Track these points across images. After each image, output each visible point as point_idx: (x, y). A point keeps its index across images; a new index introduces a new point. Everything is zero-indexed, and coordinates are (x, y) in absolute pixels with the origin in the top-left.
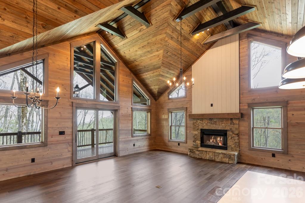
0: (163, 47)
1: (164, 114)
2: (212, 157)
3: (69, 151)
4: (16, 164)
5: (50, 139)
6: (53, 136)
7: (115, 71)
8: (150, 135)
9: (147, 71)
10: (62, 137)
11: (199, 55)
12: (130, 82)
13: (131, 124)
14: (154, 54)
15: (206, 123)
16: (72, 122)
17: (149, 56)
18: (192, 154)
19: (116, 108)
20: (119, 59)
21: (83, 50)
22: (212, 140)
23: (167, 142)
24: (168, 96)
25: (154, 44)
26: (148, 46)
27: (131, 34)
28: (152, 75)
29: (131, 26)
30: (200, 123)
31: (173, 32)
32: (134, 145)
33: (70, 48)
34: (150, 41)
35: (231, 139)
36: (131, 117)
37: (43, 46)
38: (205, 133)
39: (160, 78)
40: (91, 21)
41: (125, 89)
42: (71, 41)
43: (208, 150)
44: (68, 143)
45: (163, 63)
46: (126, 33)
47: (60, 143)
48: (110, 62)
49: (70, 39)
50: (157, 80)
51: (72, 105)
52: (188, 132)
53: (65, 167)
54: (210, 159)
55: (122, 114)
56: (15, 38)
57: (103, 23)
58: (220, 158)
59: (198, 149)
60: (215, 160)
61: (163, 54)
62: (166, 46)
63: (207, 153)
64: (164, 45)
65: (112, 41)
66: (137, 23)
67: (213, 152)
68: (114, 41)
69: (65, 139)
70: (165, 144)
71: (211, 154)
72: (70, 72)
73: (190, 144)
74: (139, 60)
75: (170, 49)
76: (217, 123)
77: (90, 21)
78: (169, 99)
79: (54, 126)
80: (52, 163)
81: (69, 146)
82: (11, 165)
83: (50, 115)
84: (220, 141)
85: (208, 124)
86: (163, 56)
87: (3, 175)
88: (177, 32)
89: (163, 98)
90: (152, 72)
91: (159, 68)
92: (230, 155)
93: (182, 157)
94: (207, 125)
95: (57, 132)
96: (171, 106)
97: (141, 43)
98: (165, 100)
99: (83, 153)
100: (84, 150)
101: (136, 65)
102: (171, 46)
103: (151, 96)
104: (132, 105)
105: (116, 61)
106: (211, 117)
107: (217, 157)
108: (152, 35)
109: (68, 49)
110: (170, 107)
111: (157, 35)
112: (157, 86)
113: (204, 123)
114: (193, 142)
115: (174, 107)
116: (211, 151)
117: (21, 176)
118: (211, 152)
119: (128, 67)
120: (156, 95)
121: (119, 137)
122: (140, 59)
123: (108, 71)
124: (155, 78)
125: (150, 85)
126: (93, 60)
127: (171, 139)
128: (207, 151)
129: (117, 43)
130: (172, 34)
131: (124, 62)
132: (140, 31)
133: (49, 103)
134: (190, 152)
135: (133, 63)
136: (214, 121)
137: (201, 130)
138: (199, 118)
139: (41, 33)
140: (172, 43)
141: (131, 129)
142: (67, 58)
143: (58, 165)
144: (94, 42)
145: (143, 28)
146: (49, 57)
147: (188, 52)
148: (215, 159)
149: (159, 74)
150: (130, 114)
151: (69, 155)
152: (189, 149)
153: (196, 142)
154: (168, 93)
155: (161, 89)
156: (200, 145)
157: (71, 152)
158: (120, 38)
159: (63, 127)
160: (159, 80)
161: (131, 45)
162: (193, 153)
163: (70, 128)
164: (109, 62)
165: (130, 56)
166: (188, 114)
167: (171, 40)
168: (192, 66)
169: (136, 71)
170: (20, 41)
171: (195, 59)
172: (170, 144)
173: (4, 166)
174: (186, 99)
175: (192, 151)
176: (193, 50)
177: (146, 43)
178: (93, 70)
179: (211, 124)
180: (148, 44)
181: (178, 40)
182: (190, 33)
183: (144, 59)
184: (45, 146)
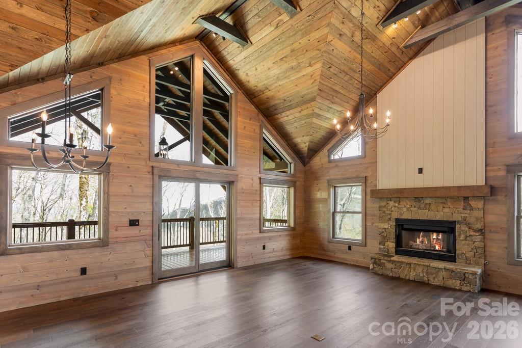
0: (322, 56)
1: (319, 189)
2: (421, 275)
3: (147, 256)
4: (55, 277)
5: (113, 233)
6: (118, 228)
7: (228, 113)
8: (293, 229)
9: (290, 108)
10: (134, 230)
11: (394, 72)
12: (258, 131)
13: (259, 208)
14: (304, 73)
15: (408, 206)
16: (153, 203)
17: (293, 78)
18: (377, 269)
19: (231, 179)
20: (236, 87)
21: (174, 74)
22: (421, 239)
23: (326, 243)
24: (329, 156)
25: (305, 51)
26: (291, 57)
27: (260, 35)
28: (298, 115)
29: (260, 19)
30: (395, 207)
31: (343, 23)
32: (264, 247)
33: (148, 68)
34: (296, 46)
35: (466, 240)
36: (259, 196)
37: (101, 64)
38: (405, 227)
39: (313, 121)
40: (183, 9)
41: (248, 143)
42: (150, 55)
43: (414, 260)
44: (146, 240)
45: (320, 90)
46: (250, 33)
47: (130, 241)
48: (221, 94)
49: (148, 51)
50: (307, 125)
51: (153, 173)
52: (368, 224)
53: (139, 284)
54: (419, 281)
55: (242, 189)
56: (45, 43)
57: (206, 15)
58: (441, 278)
59: (392, 258)
60: (430, 282)
61: (322, 71)
62: (329, 54)
63: (410, 268)
64: (325, 52)
65: (225, 53)
66: (271, 11)
67: (424, 265)
68: (228, 52)
69: (139, 235)
70: (322, 247)
71: (419, 269)
72: (148, 112)
73: (374, 247)
74: (273, 87)
75: (336, 60)
76: (433, 207)
77: (181, 7)
78: (330, 161)
79: (121, 210)
80: (116, 276)
81: (146, 247)
82: (45, 278)
83: (113, 189)
84: (438, 239)
85: (412, 208)
86: (322, 76)
87: (32, 295)
88: (351, 21)
89: (318, 161)
90: (299, 109)
91: (313, 99)
92: (464, 274)
93: (357, 273)
94: (409, 211)
95: (126, 221)
96: (333, 174)
97: (279, 51)
98: (322, 164)
99: (176, 260)
100: (177, 254)
101: (268, 98)
102: (337, 54)
103: (295, 156)
104: (260, 173)
105: (232, 92)
106: (418, 195)
107: (434, 276)
108: (300, 32)
109: (145, 70)
110: (332, 177)
111: (311, 32)
112: (308, 137)
113: (403, 206)
114: (380, 244)
115: (340, 177)
116: (419, 263)
117: (62, 299)
118: (419, 265)
119: (253, 103)
120: (306, 155)
121: (236, 232)
122: (277, 85)
123: (217, 113)
124: (304, 122)
125: (294, 135)
126: (189, 91)
127: (333, 237)
128: (410, 264)
129: (233, 56)
130: (341, 26)
131: (246, 93)
132: (277, 27)
133: (111, 168)
134: (375, 263)
135: (263, 93)
136: (426, 204)
137: (396, 219)
138: (393, 196)
139: (91, 30)
140: (341, 48)
141: (259, 218)
142: (144, 87)
143: (126, 281)
144: (192, 56)
145: (281, 20)
146: (110, 83)
147: (371, 65)
148: (428, 280)
149: (312, 112)
150: (257, 190)
151: (147, 263)
152: (372, 258)
153: (386, 244)
154: (328, 151)
155: (315, 143)
156: (394, 250)
157: (151, 258)
158: (238, 45)
159: (137, 212)
160: (312, 126)
161: (259, 59)
162: (379, 265)
163: (148, 214)
164: (219, 95)
165: (257, 80)
166: (369, 190)
167: (340, 40)
168: (378, 95)
169: (268, 109)
170: (55, 49)
171: (385, 81)
172: (332, 247)
173: (34, 281)
174: (366, 161)
175: (378, 262)
176: (381, 60)
177: (287, 51)
178: (190, 112)
179: (419, 208)
180: (292, 52)
181: (353, 41)
182: (378, 24)
183: (284, 84)
184: (104, 246)
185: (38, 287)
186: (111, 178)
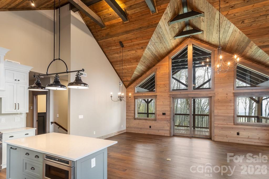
3: (168, 126)
4: (144, 127)
5: (157, 117)
6: (159, 115)
10: (164, 117)
13: (233, 110)
14: (231, 31)
19: (210, 95)
27: (202, 27)
33: (168, 60)
37: (154, 66)
41: (223, 75)
44: (168, 120)
47: (163, 120)
51: (170, 96)
53: (166, 135)
55: (219, 100)
79: (160, 110)
80: (159, 131)
81: (168, 123)
82: (142, 127)
83: (157, 103)
91: (249, 40)
95: (161, 113)
105: (211, 52)
132: (204, 22)
133: (157, 96)
143: (161, 133)
145: (202, 19)
150: (231, 100)
151: (168, 128)
157: (170, 127)
159: (164, 111)
161: (210, 34)
163: (169, 111)
180: (217, 26)
184: (155, 120)
185: (141, 129)
186: (157, 99)
